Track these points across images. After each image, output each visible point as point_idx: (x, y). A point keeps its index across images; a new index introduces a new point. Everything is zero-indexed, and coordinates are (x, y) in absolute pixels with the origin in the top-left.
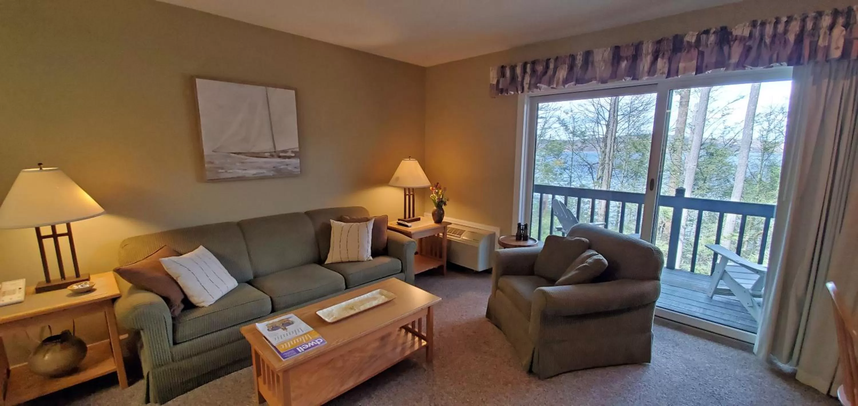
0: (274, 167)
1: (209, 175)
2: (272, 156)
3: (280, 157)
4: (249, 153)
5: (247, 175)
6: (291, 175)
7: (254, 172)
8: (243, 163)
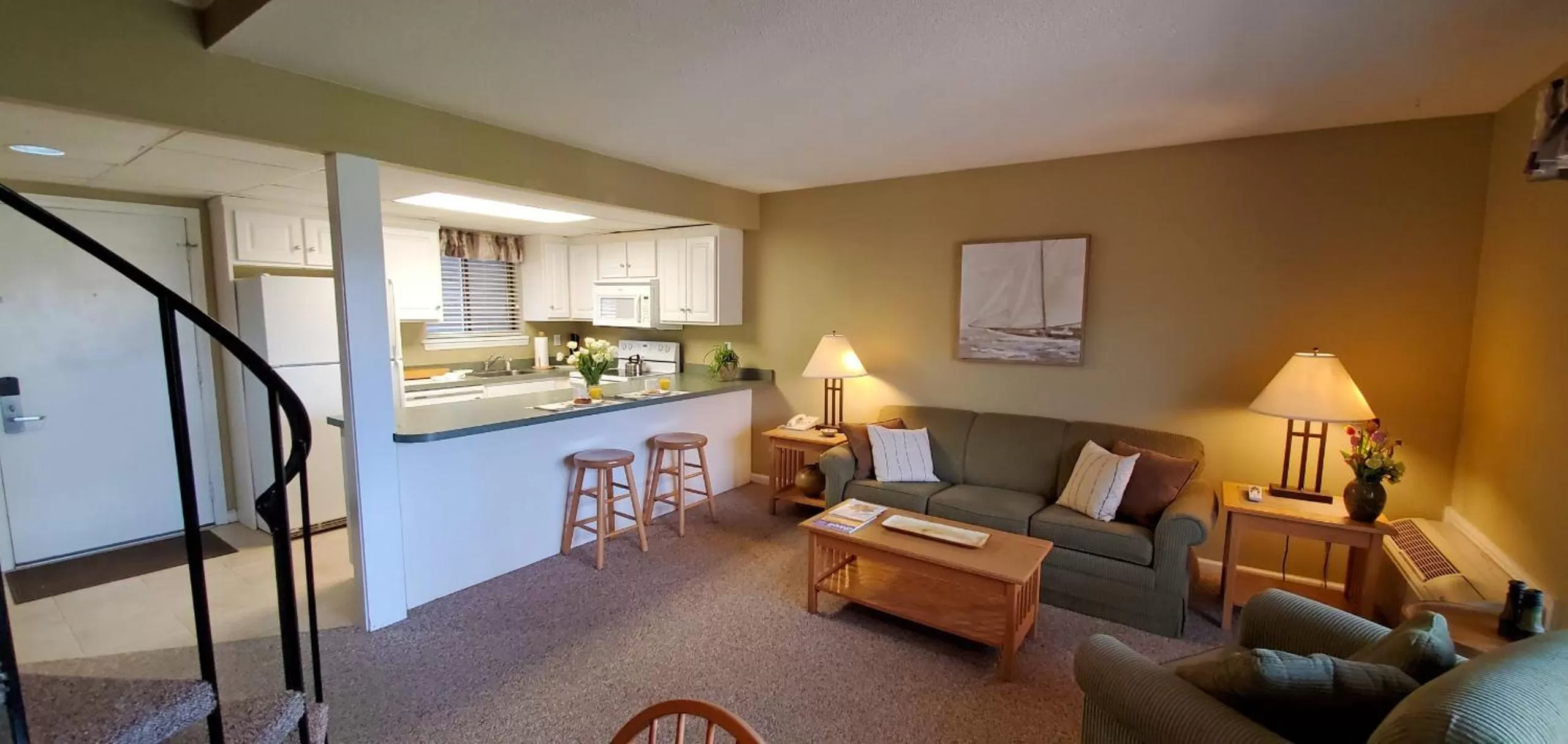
0: (1039, 350)
1: (963, 354)
2: (1039, 334)
3: (1050, 336)
4: (1007, 329)
5: (1003, 358)
6: (1062, 363)
7: (1011, 353)
8: (999, 341)
